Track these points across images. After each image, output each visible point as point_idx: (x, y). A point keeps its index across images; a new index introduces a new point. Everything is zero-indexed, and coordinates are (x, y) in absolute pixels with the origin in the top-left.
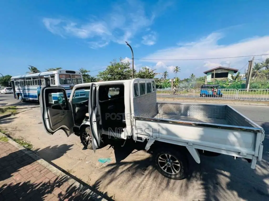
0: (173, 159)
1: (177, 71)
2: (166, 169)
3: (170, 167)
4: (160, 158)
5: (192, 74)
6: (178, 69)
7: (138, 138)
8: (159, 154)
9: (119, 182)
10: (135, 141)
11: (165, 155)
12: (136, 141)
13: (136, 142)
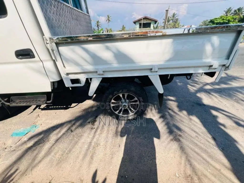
0: (130, 98)
1: (109, 20)
2: (122, 113)
3: (127, 109)
4: (113, 101)
5: (123, 26)
6: (110, 18)
7: (74, 81)
8: (111, 96)
9: (55, 155)
10: (69, 88)
11: (119, 95)
12: (71, 87)
13: (71, 89)
